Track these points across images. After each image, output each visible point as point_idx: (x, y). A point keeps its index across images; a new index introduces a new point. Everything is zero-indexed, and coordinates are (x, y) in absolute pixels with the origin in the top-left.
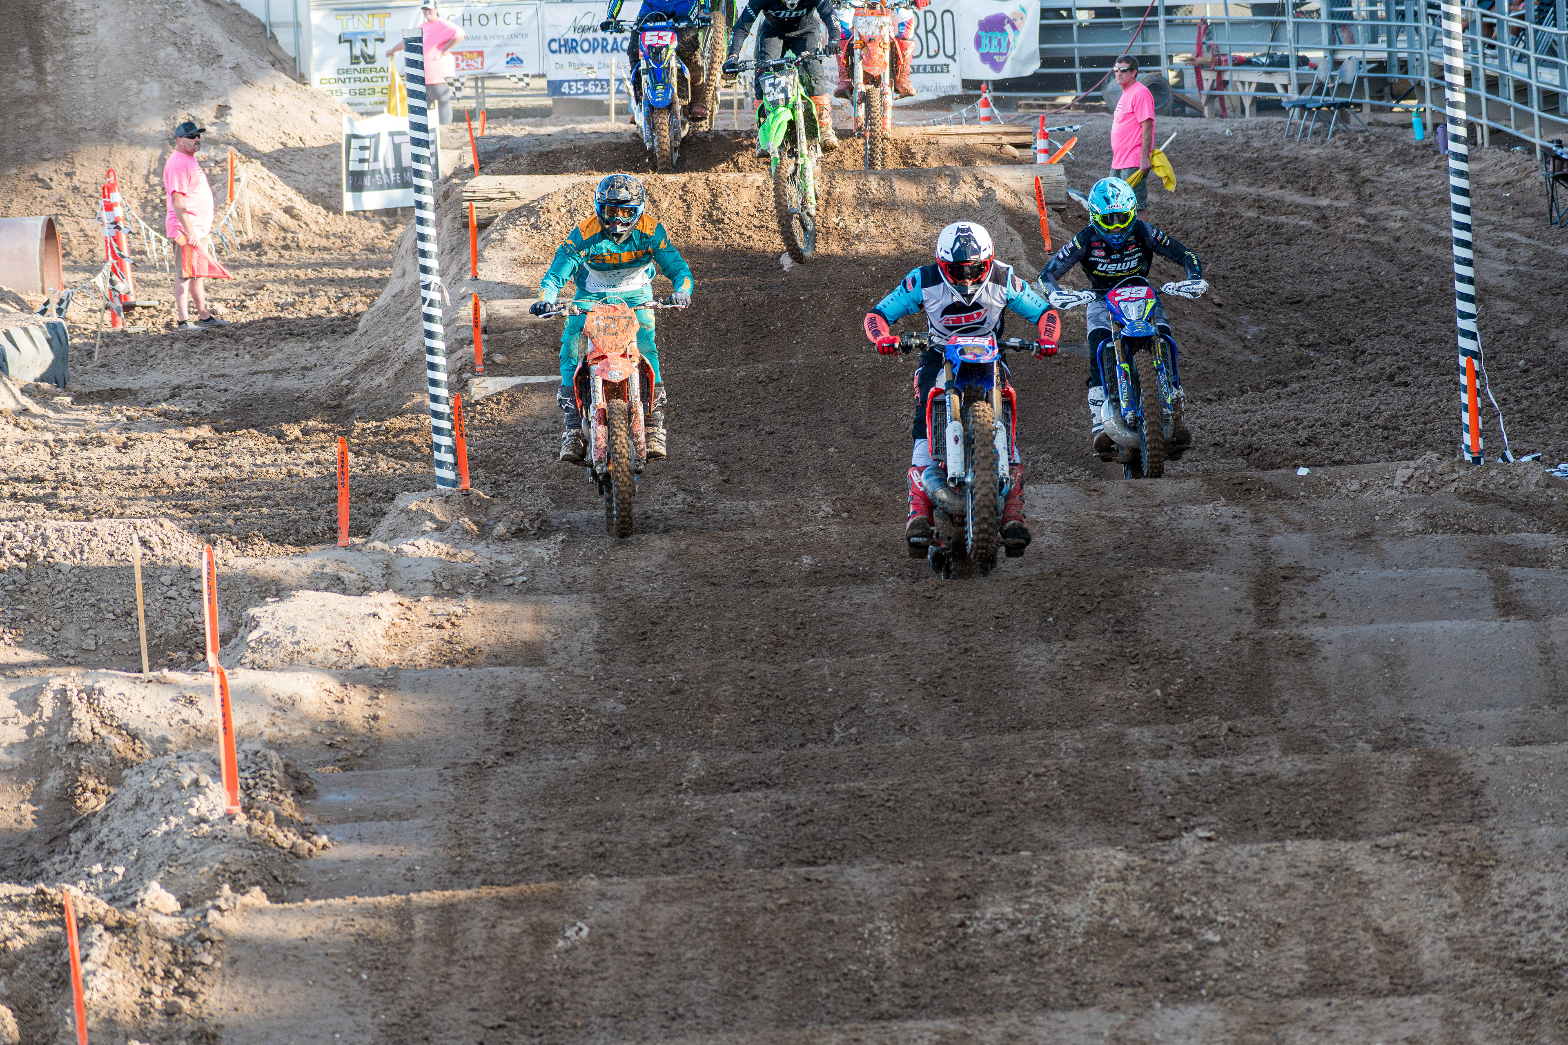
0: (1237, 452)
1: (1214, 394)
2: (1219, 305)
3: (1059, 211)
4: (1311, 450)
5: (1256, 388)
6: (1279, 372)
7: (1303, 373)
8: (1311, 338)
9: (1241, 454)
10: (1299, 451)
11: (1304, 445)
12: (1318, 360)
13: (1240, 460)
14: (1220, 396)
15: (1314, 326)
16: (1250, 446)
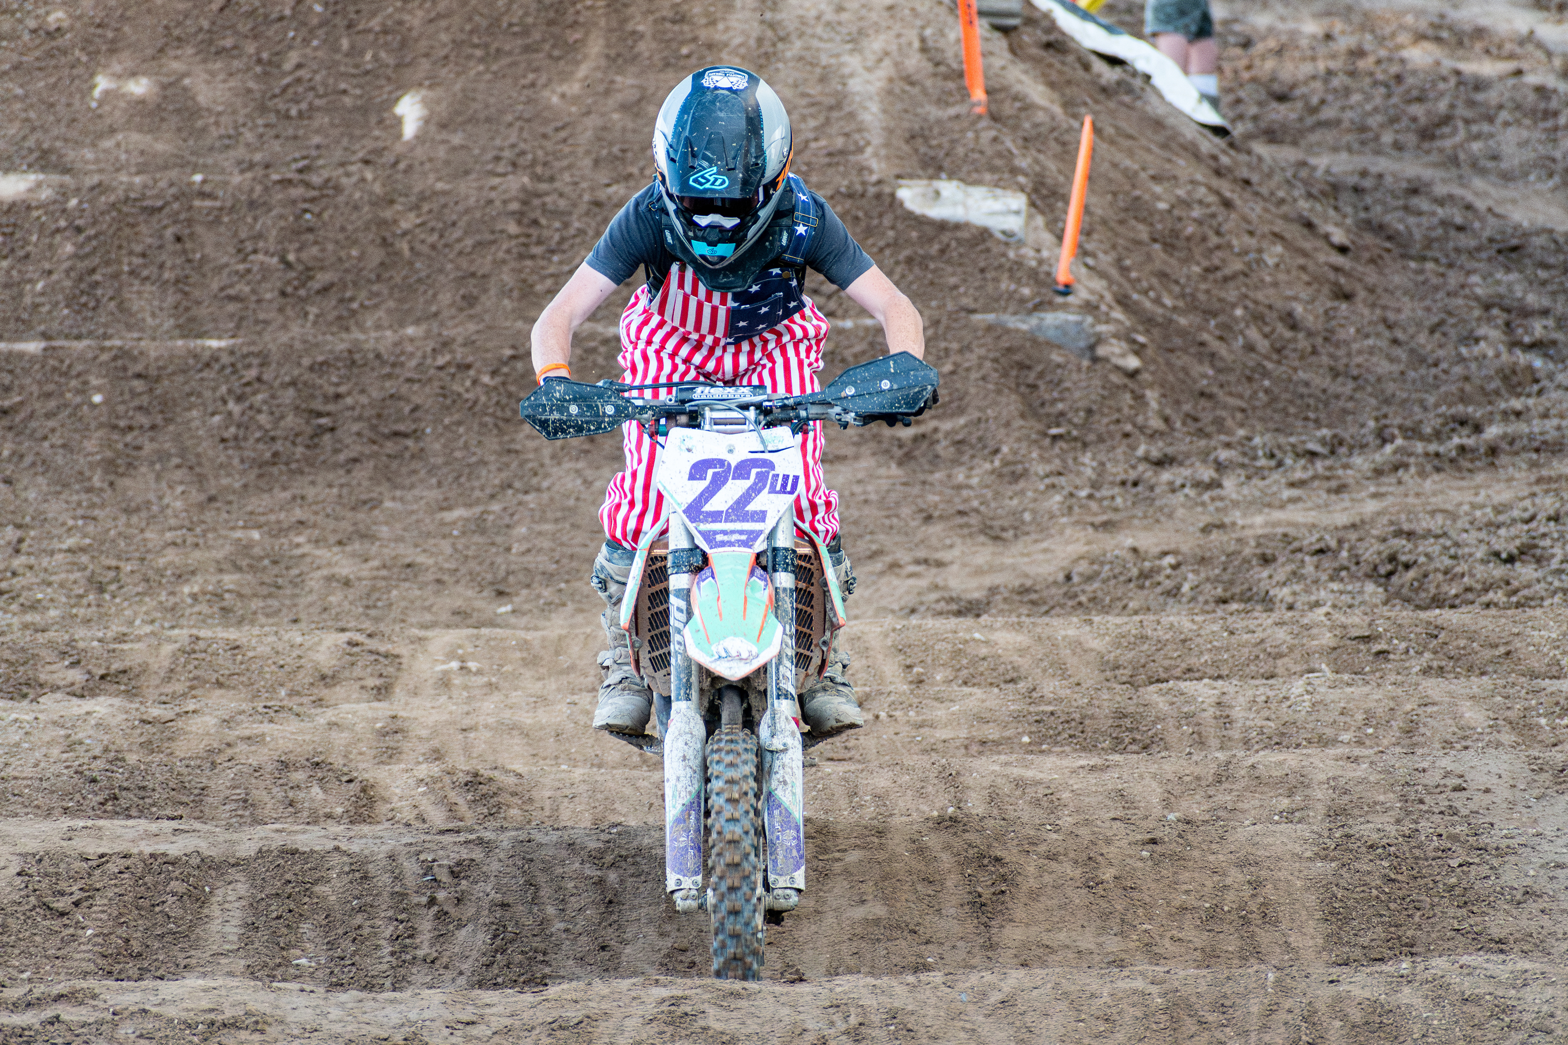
0: (1365, 568)
1: (1323, 441)
2: (1343, 250)
3: (1005, 30)
4: (1525, 571)
5: (1413, 432)
6: (1464, 399)
7: (1517, 404)
8: (1538, 328)
9: (1373, 574)
10: (1499, 571)
11: (1511, 560)
12: (1551, 377)
13: (1370, 587)
14: (1334, 446)
15: (1546, 302)
16: (1392, 558)
